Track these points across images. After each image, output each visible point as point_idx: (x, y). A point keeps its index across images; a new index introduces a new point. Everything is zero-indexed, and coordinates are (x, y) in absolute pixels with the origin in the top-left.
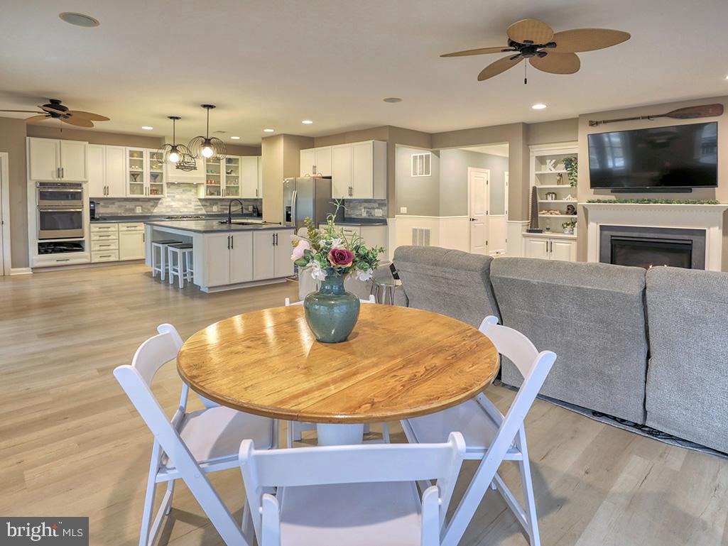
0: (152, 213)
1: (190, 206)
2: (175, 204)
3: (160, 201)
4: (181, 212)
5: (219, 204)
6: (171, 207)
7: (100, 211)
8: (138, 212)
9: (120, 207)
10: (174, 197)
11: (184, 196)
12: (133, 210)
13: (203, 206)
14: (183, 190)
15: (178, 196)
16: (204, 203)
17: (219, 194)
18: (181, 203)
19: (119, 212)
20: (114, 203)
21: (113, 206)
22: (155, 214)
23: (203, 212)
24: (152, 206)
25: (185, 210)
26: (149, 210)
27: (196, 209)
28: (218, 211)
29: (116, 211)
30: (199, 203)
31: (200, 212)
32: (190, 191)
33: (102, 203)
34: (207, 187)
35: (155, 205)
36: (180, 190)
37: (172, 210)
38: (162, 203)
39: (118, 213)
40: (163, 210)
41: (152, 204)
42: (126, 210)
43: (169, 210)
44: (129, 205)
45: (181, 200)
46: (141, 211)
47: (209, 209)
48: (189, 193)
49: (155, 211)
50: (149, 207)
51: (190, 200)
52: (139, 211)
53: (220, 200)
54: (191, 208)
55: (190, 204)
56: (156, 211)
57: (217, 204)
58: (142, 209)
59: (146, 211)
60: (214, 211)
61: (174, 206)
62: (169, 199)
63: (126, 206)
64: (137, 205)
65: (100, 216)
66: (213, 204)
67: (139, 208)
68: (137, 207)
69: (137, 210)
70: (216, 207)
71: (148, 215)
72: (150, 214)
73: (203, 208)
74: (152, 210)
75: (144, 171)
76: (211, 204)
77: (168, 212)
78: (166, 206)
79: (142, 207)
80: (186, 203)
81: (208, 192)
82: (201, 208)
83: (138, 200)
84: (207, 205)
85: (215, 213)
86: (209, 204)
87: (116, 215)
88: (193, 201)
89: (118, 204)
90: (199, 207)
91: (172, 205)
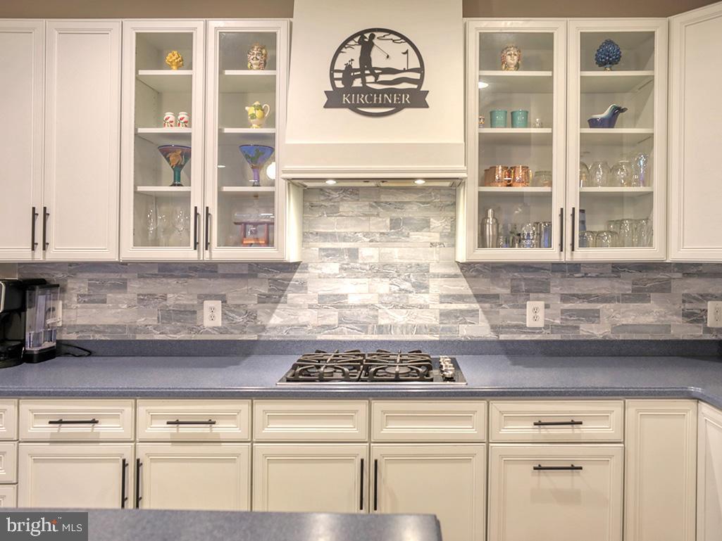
0: (264, 328)
2: (357, 291)
3: (297, 276)
4: (381, 329)
5: (558, 286)
6: (337, 301)
8: (207, 323)
9: (143, 299)
10: (353, 253)
11: (397, 253)
13: (480, 297)
14: (395, 224)
15: (369, 254)
16: (485, 286)
17: (543, 238)
18: (383, 286)
19: (141, 321)
20: (122, 286)
21: (120, 296)
22: (273, 337)
23: (479, 329)
24: (263, 299)
25: (399, 317)
26: (252, 315)
27: (445, 315)
28: (552, 326)
30: (462, 286)
31: (465, 331)
32: (425, 225)
33: (77, 286)
34: (485, 201)
35: (274, 298)
37: (341, 321)
38: (302, 287)
39: (135, 330)
40: (307, 316)
41: (264, 290)
42: (168, 316)
43: (332, 317)
44: (177, 294)
45: (382, 271)
46: (218, 322)
47: (506, 313)
48: (415, 236)
49: (275, 320)
50: (252, 304)
51: (423, 270)
52: (212, 318)
53: (557, 268)
54: (424, 307)
55: (421, 287)
56: (278, 321)
57: (543, 288)
58: (224, 314)
59: (239, 319)
60: (530, 323)
61: (352, 300)
62: (333, 267)
63: (164, 298)
64: (207, 291)
65: (73, 337)
66: (524, 288)
67: (212, 309)
68: (208, 304)
69: (207, 313)
70: (541, 304)
71: (245, 337)
72: (254, 337)
73: (480, 312)
74: (262, 319)
75: (196, 131)
76: (515, 291)
77: (329, 327)
78: (321, 297)
79: (224, 302)
80: (407, 286)
81: (489, 231)
82: (473, 313)
83: (208, 270)
84: (497, 296)
85: (537, 337)
86: (508, 291)
87: (130, 336)
88: (436, 276)
89: (136, 287)
90: (463, 306)
91: (345, 296)
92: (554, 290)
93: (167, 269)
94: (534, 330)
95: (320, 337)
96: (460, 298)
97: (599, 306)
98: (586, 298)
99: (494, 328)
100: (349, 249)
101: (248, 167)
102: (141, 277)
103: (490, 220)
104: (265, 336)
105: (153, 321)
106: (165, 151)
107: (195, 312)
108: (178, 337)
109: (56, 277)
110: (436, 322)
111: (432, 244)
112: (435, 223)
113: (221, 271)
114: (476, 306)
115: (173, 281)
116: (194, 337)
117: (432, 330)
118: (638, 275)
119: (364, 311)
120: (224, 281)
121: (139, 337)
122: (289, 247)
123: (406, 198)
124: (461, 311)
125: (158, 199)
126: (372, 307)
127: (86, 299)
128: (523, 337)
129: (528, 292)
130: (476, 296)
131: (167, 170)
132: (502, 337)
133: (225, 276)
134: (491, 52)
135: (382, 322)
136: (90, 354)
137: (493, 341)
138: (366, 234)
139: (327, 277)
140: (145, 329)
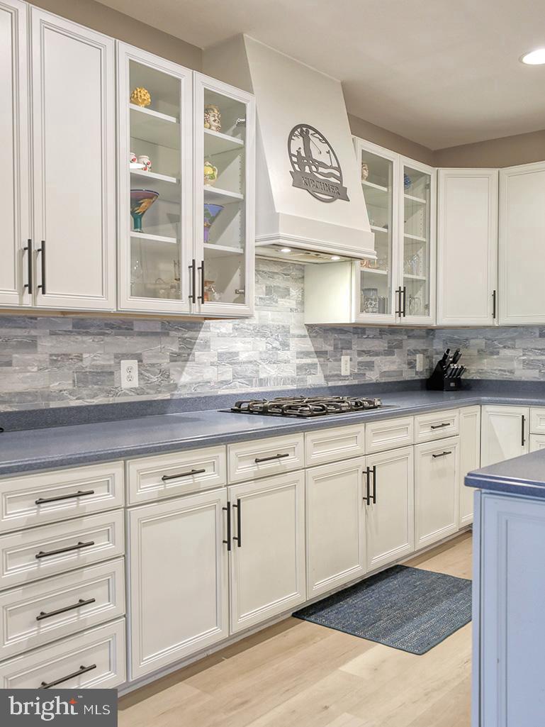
0: (176, 387)
1: (283, 355)
2: (245, 348)
3: (201, 335)
4: (262, 382)
5: (356, 345)
6: (229, 358)
8: (125, 384)
9: (57, 360)
11: (271, 316)
12: (105, 375)
13: (319, 353)
14: (269, 290)
16: (320, 344)
17: (381, 307)
18: (262, 344)
19: (55, 386)
22: (183, 393)
23: (318, 379)
24: (175, 358)
25: (273, 371)
26: (165, 374)
27: (300, 368)
28: (353, 375)
30: (308, 345)
31: (311, 381)
32: (286, 293)
35: (182, 357)
37: (236, 376)
38: (206, 345)
39: (48, 397)
40: (210, 374)
41: (175, 348)
42: (84, 378)
43: (228, 374)
44: (93, 353)
45: (261, 332)
46: (135, 383)
47: (331, 366)
48: (281, 301)
49: (185, 379)
50: (165, 363)
51: (285, 331)
52: (129, 380)
54: (286, 362)
55: (285, 345)
56: (187, 379)
58: (140, 374)
59: (154, 379)
60: (344, 373)
61: (243, 357)
63: (80, 358)
64: (124, 350)
66: (340, 346)
67: (129, 370)
68: (125, 364)
69: (124, 373)
70: (348, 358)
71: (160, 397)
72: (167, 396)
73: (318, 365)
74: (174, 377)
76: (336, 348)
77: (226, 382)
78: (220, 355)
79: (140, 361)
80: (276, 344)
82: (314, 365)
84: (326, 352)
85: (347, 383)
86: (332, 348)
87: (41, 405)
88: (294, 336)
89: (47, 346)
90: (309, 361)
91: (237, 354)
92: (354, 347)
94: (345, 378)
95: (221, 392)
96: (307, 354)
97: (374, 359)
98: (368, 353)
99: (326, 377)
102: (53, 333)
104: (179, 394)
105: (68, 385)
107: (112, 373)
108: (96, 401)
110: (294, 375)
111: (292, 310)
112: (293, 291)
113: (136, 329)
114: (316, 360)
115: (88, 339)
116: (111, 400)
117: (293, 381)
118: (390, 337)
119: (250, 366)
120: (139, 339)
121: (53, 405)
123: (275, 269)
124: (308, 365)
126: (255, 363)
128: (340, 383)
129: (342, 348)
130: (316, 352)
132: (331, 384)
133: (141, 334)
135: (262, 376)
137: (325, 388)
139: (223, 336)
140: (59, 395)
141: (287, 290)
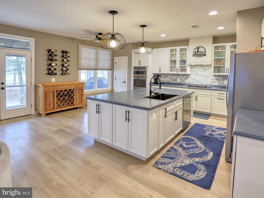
0: (185, 82)
1: (208, 79)
2: (198, 78)
4: (201, 83)
6: (195, 79)
7: (162, 79)
8: (178, 81)
9: (170, 78)
10: (198, 73)
11: (204, 73)
12: (176, 80)
13: (217, 80)
14: (204, 69)
15: (200, 73)
16: (217, 78)
17: (224, 72)
18: (202, 78)
19: (170, 80)
20: (168, 76)
21: (168, 78)
22: (186, 83)
23: (217, 84)
25: (204, 82)
27: (211, 82)
29: (168, 80)
30: (214, 78)
31: (214, 84)
33: (163, 76)
34: (215, 67)
35: (187, 78)
36: (202, 69)
37: (196, 82)
38: (190, 77)
39: (169, 81)
41: (185, 77)
42: (173, 80)
43: (195, 81)
44: (174, 77)
45: (202, 75)
47: (221, 82)
48: (207, 71)
49: (186, 81)
50: (184, 79)
51: (208, 76)
52: (179, 81)
60: (225, 83)
61: (197, 79)
62: (194, 75)
63: (173, 78)
64: (178, 77)
65: (162, 82)
67: (179, 79)
68: (178, 79)
69: (178, 80)
72: (184, 83)
74: (185, 81)
75: (177, 59)
76: (223, 79)
77: (194, 82)
78: (193, 79)
80: (205, 78)
81: (216, 71)
83: (178, 75)
84: (219, 80)
86: (221, 79)
87: (169, 82)
88: (210, 76)
89: (169, 76)
91: (196, 79)
93: (173, 75)
95: (193, 84)
96: (214, 80)
99: (219, 84)
100: (197, 73)
101: (183, 63)
103: (216, 69)
104: (185, 83)
105: (171, 80)
106: (173, 61)
108: (174, 82)
109: (160, 75)
111: (209, 72)
112: (210, 69)
113: (180, 75)
114: (216, 81)
116: (176, 83)
119: (199, 81)
122: (188, 72)
124: (214, 81)
125: (172, 67)
126: (201, 80)
127: (164, 78)
128: (224, 85)
129: (225, 79)
130: (216, 79)
131: (173, 63)
133: (180, 76)
134: (216, 48)
136: (164, 84)
137: (219, 86)
138: (200, 71)
140: (170, 81)
141: (209, 69)
